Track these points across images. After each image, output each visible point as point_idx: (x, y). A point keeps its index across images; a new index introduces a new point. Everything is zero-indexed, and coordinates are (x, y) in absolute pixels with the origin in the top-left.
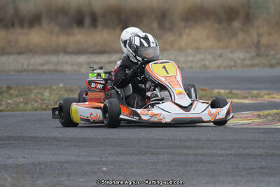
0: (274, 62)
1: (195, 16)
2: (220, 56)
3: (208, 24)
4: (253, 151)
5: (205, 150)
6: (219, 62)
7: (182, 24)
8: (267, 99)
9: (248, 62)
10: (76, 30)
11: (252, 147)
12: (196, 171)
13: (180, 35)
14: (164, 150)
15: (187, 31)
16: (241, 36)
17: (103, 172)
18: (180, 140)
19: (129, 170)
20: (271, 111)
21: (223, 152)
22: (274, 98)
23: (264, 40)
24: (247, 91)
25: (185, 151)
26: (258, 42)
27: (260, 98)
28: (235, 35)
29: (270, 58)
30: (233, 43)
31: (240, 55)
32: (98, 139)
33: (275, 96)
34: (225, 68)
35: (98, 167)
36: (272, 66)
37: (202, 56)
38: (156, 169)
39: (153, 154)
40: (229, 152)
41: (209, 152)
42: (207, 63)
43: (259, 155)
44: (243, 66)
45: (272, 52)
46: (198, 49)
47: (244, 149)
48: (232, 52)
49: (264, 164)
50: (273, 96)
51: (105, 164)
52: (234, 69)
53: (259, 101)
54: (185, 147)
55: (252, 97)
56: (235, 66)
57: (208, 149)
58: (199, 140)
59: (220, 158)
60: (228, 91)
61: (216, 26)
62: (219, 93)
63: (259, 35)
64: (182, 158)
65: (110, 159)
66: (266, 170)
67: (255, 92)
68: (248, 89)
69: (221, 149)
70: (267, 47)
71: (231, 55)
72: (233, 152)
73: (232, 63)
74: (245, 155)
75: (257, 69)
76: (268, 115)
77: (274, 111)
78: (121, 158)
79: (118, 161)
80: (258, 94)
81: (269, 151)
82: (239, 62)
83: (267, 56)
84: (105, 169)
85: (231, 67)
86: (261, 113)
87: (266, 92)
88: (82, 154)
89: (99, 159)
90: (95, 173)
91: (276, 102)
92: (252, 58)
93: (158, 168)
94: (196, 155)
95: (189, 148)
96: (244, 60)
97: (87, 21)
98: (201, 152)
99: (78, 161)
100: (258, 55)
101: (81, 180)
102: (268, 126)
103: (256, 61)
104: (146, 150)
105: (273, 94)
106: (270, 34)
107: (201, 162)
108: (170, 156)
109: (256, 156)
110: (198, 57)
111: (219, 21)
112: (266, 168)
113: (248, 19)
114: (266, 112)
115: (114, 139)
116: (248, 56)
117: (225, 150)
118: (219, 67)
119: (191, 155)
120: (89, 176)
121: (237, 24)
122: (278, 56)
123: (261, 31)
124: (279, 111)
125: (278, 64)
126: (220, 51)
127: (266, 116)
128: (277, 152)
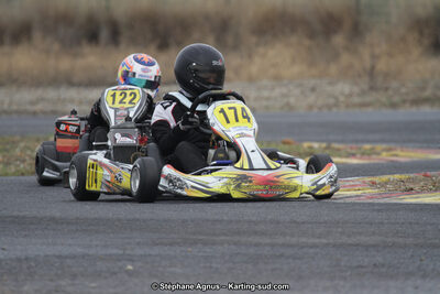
0: (396, 99)
1: (273, 26)
2: (313, 89)
3: (294, 39)
4: (363, 239)
5: (288, 238)
6: (312, 98)
7: (254, 39)
8: (385, 157)
9: (356, 100)
10: (87, 49)
11: (360, 234)
12: (273, 270)
13: (250, 56)
14: (223, 238)
15: (261, 50)
16: (345, 58)
17: (127, 272)
18: (250, 222)
20: (392, 177)
21: (317, 241)
22: (396, 155)
23: (381, 65)
24: (354, 145)
25: (257, 239)
26: (373, 68)
27: (374, 156)
28: (336, 56)
29: (390, 92)
30: (333, 69)
31: (344, 87)
32: (119, 220)
33: (398, 152)
34: (320, 108)
35: (120, 264)
36: (393, 106)
37: (284, 90)
38: (211, 267)
39: (205, 244)
40: (324, 241)
41: (294, 240)
42: (292, 100)
43: (374, 246)
44: (347, 106)
45: (394, 84)
46: (277, 78)
47: (349, 236)
48: (331, 84)
49: (380, 259)
50: (395, 153)
51: (131, 260)
52: (335, 110)
53: (374, 160)
54: (256, 233)
55: (363, 154)
56: (336, 105)
57: (293, 236)
58: (278, 223)
59: (312, 251)
60: (324, 145)
61: (307, 42)
62: (311, 148)
63: (374, 57)
64: (252, 251)
65: (139, 251)
66: (384, 270)
67: (367, 146)
68: (357, 141)
69: (313, 236)
70: (386, 75)
71: (329, 89)
72: (331, 241)
73: (332, 101)
74: (350, 245)
75: (370, 110)
76: (386, 183)
77: (397, 176)
78: (156, 251)
79: (150, 255)
80: (373, 149)
81: (388, 240)
82: (342, 99)
83: (387, 89)
84: (130, 267)
85: (329, 107)
86: (377, 179)
87: (384, 146)
88: (95, 243)
89: (121, 252)
90: (115, 273)
91: (400, 163)
92: (363, 93)
93: (214, 265)
94: (272, 245)
95: (263, 234)
96: (350, 95)
97: (104, 34)
98: (280, 240)
99: (88, 255)
100: (372, 88)
101: (93, 285)
102: (387, 200)
103: (368, 99)
104: (194, 237)
105: (395, 149)
106: (390, 55)
107: (282, 255)
108: (233, 247)
109: (367, 247)
110: (277, 92)
111: (312, 35)
112: (383, 265)
113: (357, 31)
114: (385, 178)
115: (144, 221)
116: (356, 89)
117: (319, 238)
118: (310, 107)
119: (266, 245)
120: (106, 278)
121: (339, 40)
122: (403, 90)
123: (377, 51)
124: (403, 177)
125: (404, 102)
126: (312, 82)
127: (383, 185)
128: (401, 240)
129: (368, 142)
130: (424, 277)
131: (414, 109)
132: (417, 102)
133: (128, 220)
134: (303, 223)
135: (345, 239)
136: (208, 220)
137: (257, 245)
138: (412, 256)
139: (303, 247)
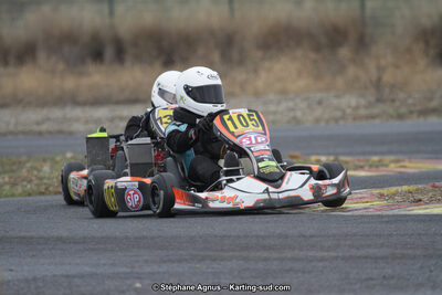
0: (403, 110)
1: (279, 39)
2: (320, 103)
3: (299, 53)
4: (372, 251)
5: (296, 252)
6: (318, 112)
7: (259, 54)
8: (393, 168)
9: (363, 112)
10: (91, 67)
11: (369, 246)
13: (256, 71)
14: (231, 253)
15: (267, 64)
16: (351, 71)
17: (136, 289)
18: (257, 237)
20: (399, 189)
21: (326, 254)
22: (404, 167)
23: (387, 77)
24: (362, 158)
25: (265, 254)
26: (379, 79)
27: (381, 169)
28: (342, 69)
29: (397, 104)
30: (340, 81)
31: (351, 100)
32: (127, 238)
33: (407, 164)
34: (327, 121)
35: (128, 282)
36: (400, 117)
37: (291, 104)
39: (213, 260)
40: (333, 254)
41: (302, 254)
42: (299, 114)
43: (382, 258)
44: (354, 119)
45: (401, 95)
46: (284, 92)
47: (358, 249)
48: (337, 97)
49: (390, 271)
50: (402, 164)
51: (139, 278)
52: (341, 123)
53: (382, 172)
54: (264, 248)
55: (371, 166)
56: (343, 117)
57: (301, 250)
58: (286, 237)
59: (321, 264)
60: (332, 158)
61: (313, 55)
62: (318, 161)
63: (380, 69)
64: (261, 265)
65: (148, 269)
66: (393, 282)
67: (375, 158)
68: (364, 154)
69: (322, 249)
70: (393, 87)
71: (335, 102)
72: (340, 254)
73: (339, 114)
74: (359, 257)
75: (377, 121)
76: (395, 195)
77: (405, 188)
78: (164, 268)
79: (159, 273)
80: (380, 161)
81: (397, 251)
82: (349, 111)
83: (393, 101)
84: (138, 285)
85: (336, 120)
86: (385, 191)
87: (392, 158)
88: (102, 262)
89: (129, 270)
90: (123, 292)
91: (408, 174)
92: (369, 105)
94: (281, 260)
95: (271, 248)
96: (357, 108)
97: (109, 53)
98: (289, 254)
99: (96, 274)
100: (379, 100)
102: (396, 212)
103: (375, 111)
104: (202, 253)
105: (403, 161)
106: (396, 66)
107: (288, 271)
108: (241, 262)
109: (376, 259)
110: (283, 106)
111: (317, 49)
112: (393, 277)
113: (363, 43)
114: (393, 189)
115: (153, 238)
116: (363, 102)
117: (327, 251)
118: (317, 121)
119: (275, 259)
121: (344, 52)
122: (410, 101)
123: (383, 62)
124: (412, 188)
125: (411, 112)
126: (319, 96)
127: (392, 196)
128: (410, 252)
129: (376, 154)
130: (434, 288)
131: (421, 120)
132: (424, 113)
133: (136, 238)
134: (312, 236)
135: (354, 252)
136: (216, 236)
137: (266, 259)
138: (422, 267)
139: (311, 261)
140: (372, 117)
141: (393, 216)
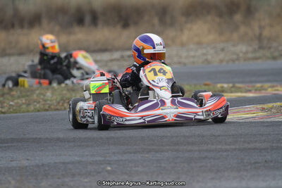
0: (276, 54)
1: (195, 10)
2: (223, 50)
3: (209, 18)
4: (258, 145)
5: (209, 146)
6: (222, 56)
7: (183, 19)
8: (270, 91)
9: (250, 55)
10: (77, 29)
11: (256, 142)
12: (201, 167)
13: (182, 30)
14: (168, 147)
15: (189, 26)
16: (243, 29)
17: (108, 171)
18: (184, 136)
19: (134, 169)
20: (275, 104)
21: (228, 147)
22: (277, 90)
23: (266, 33)
24: (250, 85)
25: (190, 148)
26: (260, 35)
27: (263, 91)
28: (236, 28)
29: (272, 50)
30: (235, 36)
31: (242, 48)
32: (101, 138)
33: (279, 88)
34: (228, 62)
35: (102, 166)
36: (274, 58)
37: (204, 51)
38: (160, 166)
39: (157, 152)
40: (233, 147)
41: (213, 147)
42: (209, 57)
43: (264, 149)
44: (245, 60)
45: (275, 44)
46: (199, 44)
47: (249, 143)
48: (234, 46)
49: (269, 157)
50: (276, 88)
51: (109, 163)
52: (237, 62)
53: (262, 94)
54: (189, 144)
55: (256, 90)
56: (238, 59)
57: (213, 144)
58: (203, 136)
59: (225, 154)
60: (231, 85)
61: (218, 20)
62: (222, 87)
63: (261, 28)
64: (186, 155)
65: (114, 158)
66: (272, 164)
67: (259, 85)
68: (251, 82)
69: (226, 144)
70: (269, 39)
71: (233, 49)
72: (237, 147)
73: (235, 57)
74: (249, 149)
75: (259, 61)
76: (272, 108)
77: (278, 104)
78: (125, 157)
79: (122, 160)
80: (262, 87)
81: (274, 145)
82: (241, 55)
83: (270, 48)
84: (109, 168)
85: (233, 61)
86: (265, 106)
87: (269, 84)
88: (86, 153)
89: (103, 159)
90: (99, 173)
91: (280, 95)
92: (255, 51)
93: (163, 165)
94: (200, 151)
95: (193, 144)
96: (246, 53)
97: (88, 19)
98: (205, 147)
99: (82, 162)
100: (261, 48)
101: (86, 180)
102: (272, 119)
104: (149, 147)
105: (276, 86)
106: (271, 26)
107: (206, 157)
108: (175, 153)
109: (261, 150)
110: (200, 52)
111: (220, 15)
112: (271, 162)
113: (249, 12)
114: (270, 105)
115: (117, 138)
116: (250, 49)
117: (229, 145)
118: (221, 61)
119: (196, 151)
120: (93, 176)
121: (238, 17)
122: (281, 48)
123: (263, 23)
126: (222, 45)
127: (270, 109)
129: (259, 82)
133: (107, 138)
134: (219, 136)
135: (246, 145)
136: (158, 136)
137: (190, 151)
139: (219, 152)
140: (256, 59)
141: (271, 122)
